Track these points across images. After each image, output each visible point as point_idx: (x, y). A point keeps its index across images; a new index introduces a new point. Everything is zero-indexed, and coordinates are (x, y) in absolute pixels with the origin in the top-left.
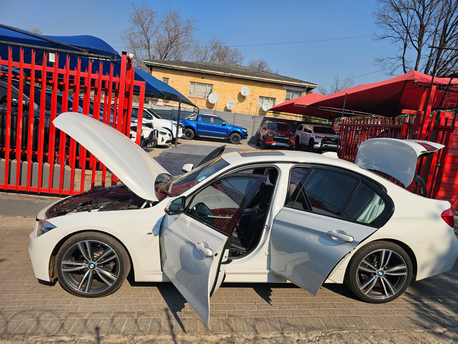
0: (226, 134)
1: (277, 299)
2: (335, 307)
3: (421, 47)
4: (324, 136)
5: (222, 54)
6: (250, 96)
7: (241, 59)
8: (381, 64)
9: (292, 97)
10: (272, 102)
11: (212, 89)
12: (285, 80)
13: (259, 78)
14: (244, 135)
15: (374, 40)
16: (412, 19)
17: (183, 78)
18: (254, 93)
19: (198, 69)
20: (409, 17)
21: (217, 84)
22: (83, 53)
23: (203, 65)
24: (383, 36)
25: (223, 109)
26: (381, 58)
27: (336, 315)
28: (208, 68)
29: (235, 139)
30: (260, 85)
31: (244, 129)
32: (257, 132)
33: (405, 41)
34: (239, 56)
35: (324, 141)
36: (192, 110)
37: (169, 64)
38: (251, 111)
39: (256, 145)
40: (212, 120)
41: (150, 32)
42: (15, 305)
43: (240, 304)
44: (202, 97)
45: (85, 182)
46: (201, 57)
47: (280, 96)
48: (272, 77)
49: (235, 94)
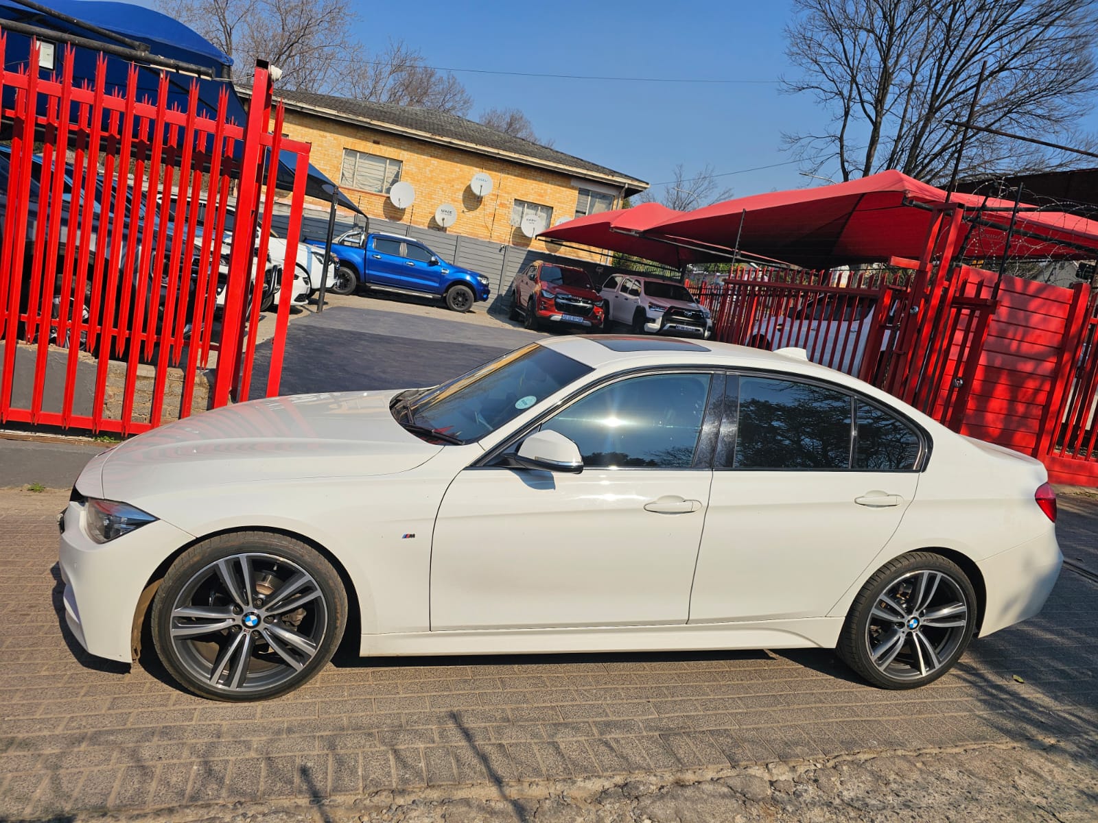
0: (437, 285)
1: (692, 686)
2: (821, 701)
3: (881, 118)
4: (668, 305)
5: (417, 87)
6: (493, 197)
7: (464, 103)
8: (794, 147)
9: (592, 206)
10: (544, 215)
11: (398, 172)
12: (577, 167)
13: (516, 156)
14: (481, 292)
15: (780, 91)
16: (862, 52)
17: (326, 137)
18: (502, 190)
19: (365, 120)
20: (857, 47)
21: (412, 160)
22: (134, 52)
23: (377, 110)
24: (800, 85)
25: (427, 225)
26: (794, 135)
27: (830, 720)
28: (389, 119)
29: (460, 299)
30: (518, 171)
31: (482, 276)
32: (511, 286)
33: (846, 101)
34: (459, 95)
35: (668, 315)
36: (351, 221)
37: (289, 99)
38: (495, 234)
39: (508, 316)
40: (403, 249)
41: (232, 9)
42: (40, 729)
43: (614, 702)
44: (373, 190)
45: (136, 397)
46: (363, 88)
47: (563, 203)
48: (547, 157)
49: (457, 189)
